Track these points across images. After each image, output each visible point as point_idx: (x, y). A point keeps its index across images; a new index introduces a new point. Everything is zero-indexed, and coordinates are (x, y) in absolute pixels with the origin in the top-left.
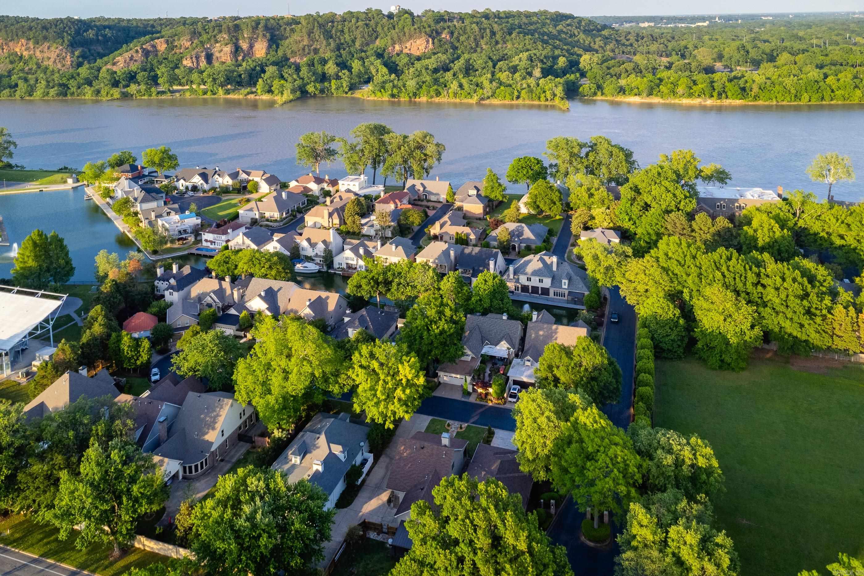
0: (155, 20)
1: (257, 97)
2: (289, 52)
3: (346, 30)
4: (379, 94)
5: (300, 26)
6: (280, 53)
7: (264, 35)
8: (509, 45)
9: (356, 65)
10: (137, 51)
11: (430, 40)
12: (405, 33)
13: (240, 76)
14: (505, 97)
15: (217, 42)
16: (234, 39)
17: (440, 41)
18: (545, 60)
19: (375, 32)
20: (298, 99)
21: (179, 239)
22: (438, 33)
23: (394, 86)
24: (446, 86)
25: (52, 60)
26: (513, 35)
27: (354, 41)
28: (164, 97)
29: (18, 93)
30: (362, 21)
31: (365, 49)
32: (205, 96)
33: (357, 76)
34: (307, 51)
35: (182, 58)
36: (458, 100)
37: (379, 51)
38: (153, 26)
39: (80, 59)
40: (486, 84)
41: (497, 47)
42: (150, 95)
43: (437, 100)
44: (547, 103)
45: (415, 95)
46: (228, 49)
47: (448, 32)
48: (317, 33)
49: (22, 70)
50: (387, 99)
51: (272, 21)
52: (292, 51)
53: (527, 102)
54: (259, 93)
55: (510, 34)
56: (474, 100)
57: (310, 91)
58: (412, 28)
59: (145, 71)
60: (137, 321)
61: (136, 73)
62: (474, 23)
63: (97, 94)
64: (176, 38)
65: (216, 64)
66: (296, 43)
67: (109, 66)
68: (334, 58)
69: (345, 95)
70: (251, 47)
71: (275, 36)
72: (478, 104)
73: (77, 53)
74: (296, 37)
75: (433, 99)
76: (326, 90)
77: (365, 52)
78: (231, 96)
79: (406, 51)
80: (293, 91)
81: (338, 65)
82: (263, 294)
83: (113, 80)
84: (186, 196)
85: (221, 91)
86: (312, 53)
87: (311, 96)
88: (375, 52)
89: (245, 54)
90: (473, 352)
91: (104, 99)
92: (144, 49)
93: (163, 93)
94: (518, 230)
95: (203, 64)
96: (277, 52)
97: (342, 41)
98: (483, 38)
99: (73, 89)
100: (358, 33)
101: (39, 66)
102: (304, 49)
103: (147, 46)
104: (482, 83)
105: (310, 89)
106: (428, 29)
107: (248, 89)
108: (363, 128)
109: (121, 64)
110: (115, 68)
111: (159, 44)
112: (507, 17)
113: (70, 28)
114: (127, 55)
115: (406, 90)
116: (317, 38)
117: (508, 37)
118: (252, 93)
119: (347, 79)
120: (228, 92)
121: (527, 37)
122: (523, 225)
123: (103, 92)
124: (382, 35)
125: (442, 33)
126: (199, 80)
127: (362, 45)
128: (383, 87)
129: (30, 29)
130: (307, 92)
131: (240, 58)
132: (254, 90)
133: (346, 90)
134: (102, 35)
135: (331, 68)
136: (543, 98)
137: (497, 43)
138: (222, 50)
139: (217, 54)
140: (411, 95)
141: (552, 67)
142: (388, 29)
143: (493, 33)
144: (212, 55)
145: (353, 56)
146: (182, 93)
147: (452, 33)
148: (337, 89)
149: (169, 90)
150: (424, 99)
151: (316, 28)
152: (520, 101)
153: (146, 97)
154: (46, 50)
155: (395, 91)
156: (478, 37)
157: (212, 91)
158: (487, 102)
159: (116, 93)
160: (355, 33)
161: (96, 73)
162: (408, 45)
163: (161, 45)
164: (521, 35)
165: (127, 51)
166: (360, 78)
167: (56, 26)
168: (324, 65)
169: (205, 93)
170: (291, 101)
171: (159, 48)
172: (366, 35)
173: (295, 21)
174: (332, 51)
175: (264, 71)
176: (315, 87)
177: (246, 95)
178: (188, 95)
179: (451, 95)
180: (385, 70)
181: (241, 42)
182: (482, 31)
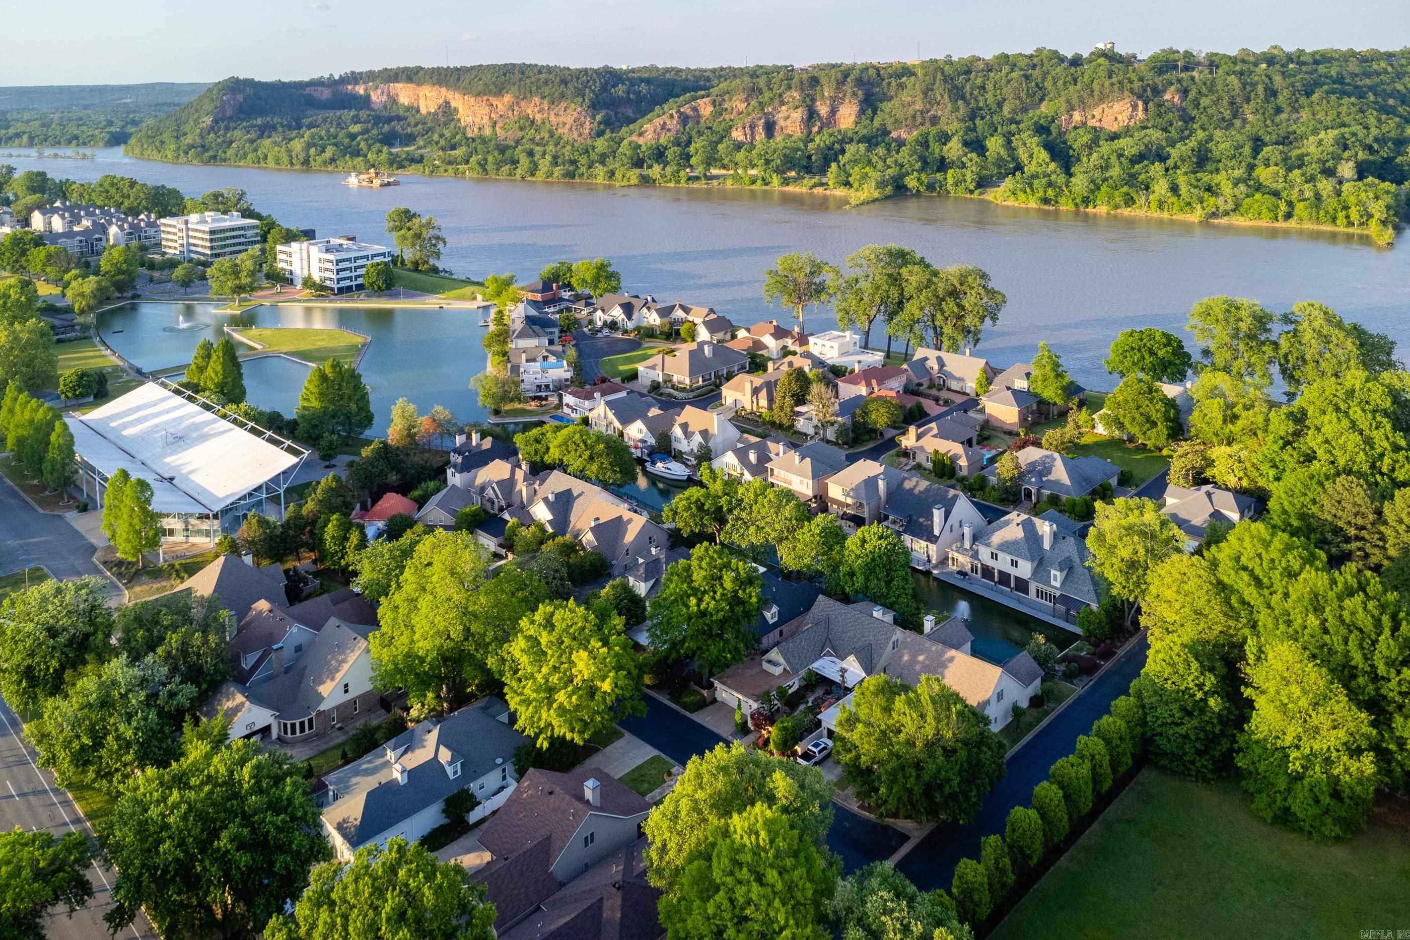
0: (714, 71)
1: (828, 192)
2: (889, 122)
3: (990, 86)
4: (1022, 196)
5: (913, 78)
6: (877, 122)
7: (854, 94)
8: (1305, 115)
9: (994, 145)
10: (672, 116)
11: (1140, 104)
12: (1092, 91)
13: (809, 157)
14: (1259, 214)
15: (783, 103)
16: (808, 100)
17: (1160, 105)
18: (1376, 147)
19: (1040, 89)
20: (887, 198)
21: (534, 398)
22: (1157, 91)
23: (1050, 184)
24: (1147, 188)
25: (568, 126)
26: (1315, 97)
27: (1000, 105)
28: (696, 185)
29: (519, 172)
30: (1021, 69)
31: (1018, 118)
32: (753, 187)
33: (994, 164)
34: (919, 120)
35: (731, 127)
36: (1166, 215)
37: (1042, 121)
38: (708, 80)
39: (602, 127)
40: (1227, 188)
41: (1277, 119)
42: (678, 182)
43: (1126, 212)
44: (1350, 230)
45: (1086, 201)
46: (798, 115)
47: (1178, 91)
48: (939, 90)
49: (532, 140)
50: (1035, 206)
51: (872, 72)
52: (896, 121)
53: (1308, 226)
54: (831, 186)
55: (1308, 94)
56: (1196, 216)
57: (910, 186)
58: (1107, 84)
59: (679, 145)
60: (386, 505)
61: (666, 148)
62: (1234, 73)
63: (610, 177)
64: (727, 97)
65: (779, 138)
66: (904, 106)
67: (634, 138)
68: (961, 133)
69: (968, 195)
70: (833, 112)
71: (873, 95)
72: (1205, 223)
73: (598, 118)
74: (905, 97)
75: (1119, 211)
76: (937, 186)
77: (1018, 123)
78: (791, 189)
79: (1092, 123)
80: (881, 185)
81: (966, 144)
82: (551, 497)
83: (635, 158)
84: (599, 335)
85: (776, 180)
86: (928, 124)
87: (913, 195)
88: (1036, 123)
89: (822, 123)
90: (788, 662)
91: (617, 184)
92: (681, 113)
93: (697, 178)
94: (1044, 463)
95: (760, 135)
96: (872, 120)
97: (981, 104)
98: (1248, 100)
99: (583, 169)
100: (1008, 91)
101: (551, 134)
102: (914, 117)
103: (686, 109)
104: (1218, 185)
105: (911, 182)
106: (1137, 85)
107: (816, 179)
108: (867, 253)
109: (649, 135)
110: (641, 141)
111: (702, 105)
112: (1316, 62)
113: (595, 82)
114: (658, 122)
115: (1070, 192)
116: (939, 98)
117: (1303, 100)
118: (822, 184)
119: (974, 168)
120: (786, 182)
121: (1346, 100)
122: (1056, 455)
123: (618, 175)
124: (1052, 95)
125: (1165, 91)
126: (746, 162)
127: (1013, 111)
128: (1031, 185)
129: (546, 83)
130: (905, 188)
131: (815, 129)
132: (824, 180)
133: (972, 187)
134: (635, 93)
135: (954, 149)
136: (1341, 219)
137: (1278, 110)
138: (788, 117)
139: (782, 123)
140: (1077, 201)
141: (1388, 161)
142: (1065, 83)
143: (1272, 93)
144: (774, 123)
145: (996, 130)
146: (721, 180)
147: (1185, 92)
148: (956, 184)
149: (705, 175)
150: (1102, 209)
151: (938, 82)
152: (1292, 224)
153: (672, 185)
154: (562, 113)
155: (1050, 193)
156: (1238, 100)
157: (763, 179)
158: (1224, 221)
159: (634, 176)
160: (1004, 91)
161: (615, 146)
162: (1097, 112)
163: (706, 108)
164: (1333, 97)
165: (659, 116)
166: (1000, 167)
167: (578, 78)
168: (945, 144)
169: (753, 182)
170: (875, 201)
171: (702, 112)
172: (1023, 95)
173: (906, 71)
174: (962, 120)
175: (843, 151)
176: (919, 179)
177: (811, 188)
178: (729, 183)
179: (1154, 205)
180: (1044, 155)
181: (818, 103)
182: (1248, 88)
